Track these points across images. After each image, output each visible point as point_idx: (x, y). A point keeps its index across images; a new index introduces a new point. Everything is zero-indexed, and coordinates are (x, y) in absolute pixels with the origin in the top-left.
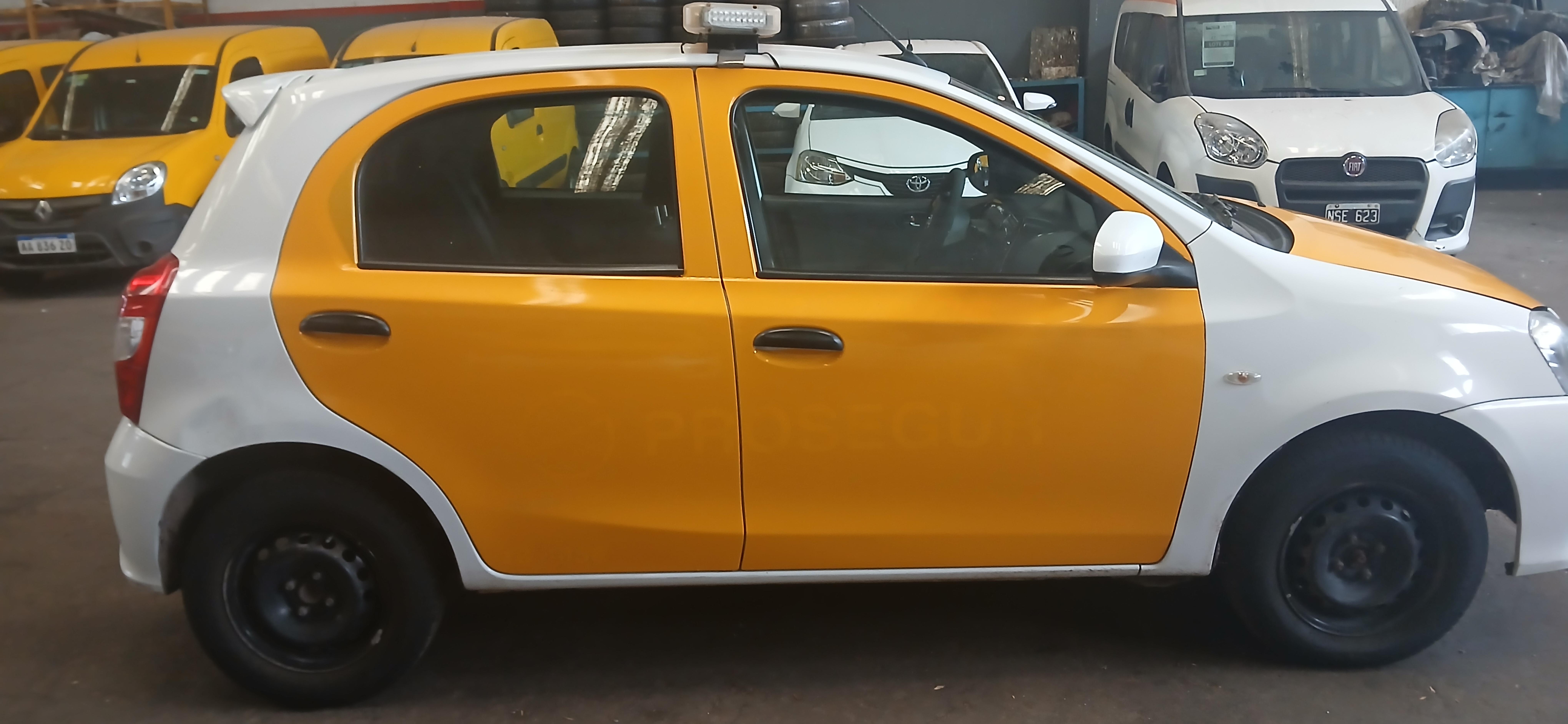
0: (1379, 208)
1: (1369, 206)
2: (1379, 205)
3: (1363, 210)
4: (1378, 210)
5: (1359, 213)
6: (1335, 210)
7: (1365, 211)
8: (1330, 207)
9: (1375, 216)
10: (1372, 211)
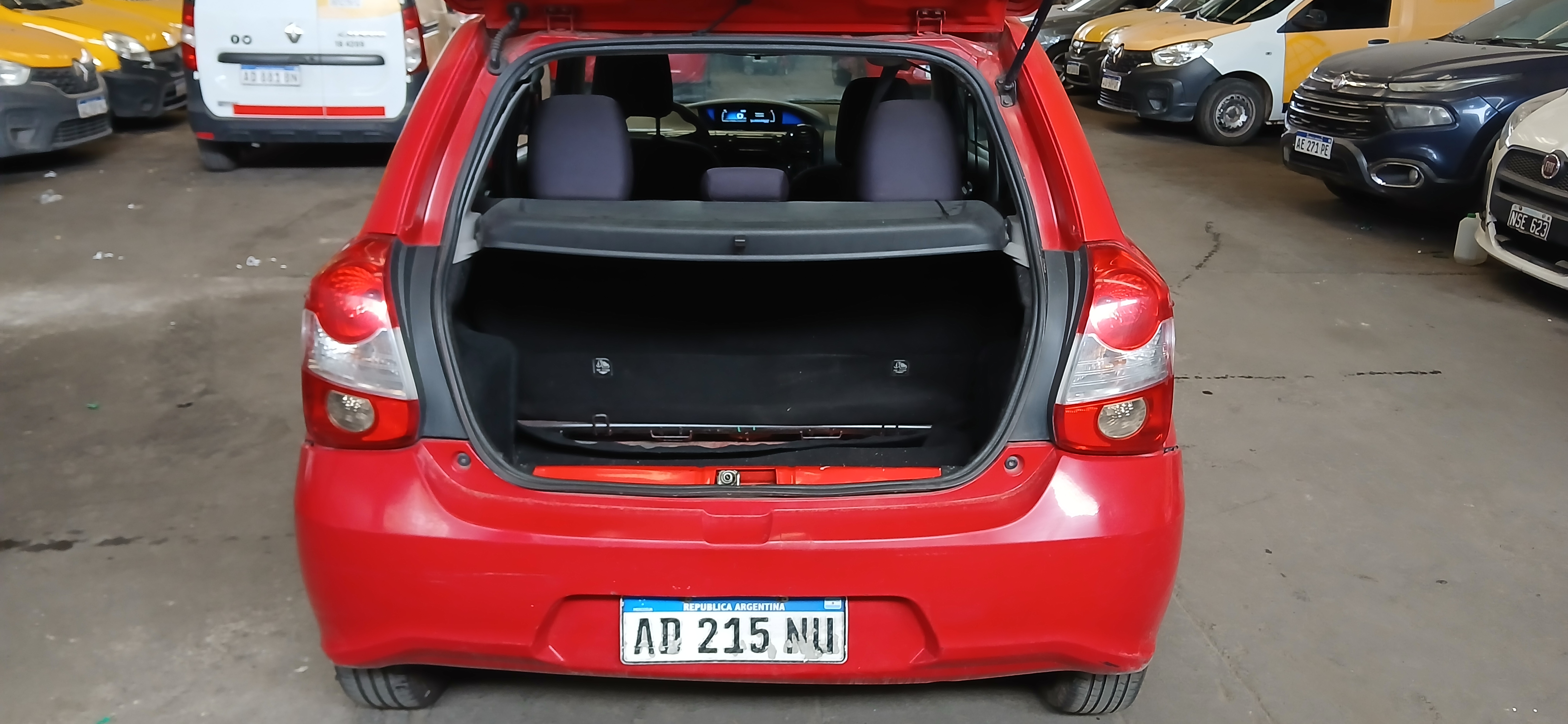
0: (1550, 221)
1: (1543, 217)
2: (1551, 218)
3: (1538, 220)
4: (1548, 223)
5: (1535, 223)
6: (1519, 213)
7: (1539, 222)
8: (1515, 207)
9: (1545, 230)
10: (1545, 224)
